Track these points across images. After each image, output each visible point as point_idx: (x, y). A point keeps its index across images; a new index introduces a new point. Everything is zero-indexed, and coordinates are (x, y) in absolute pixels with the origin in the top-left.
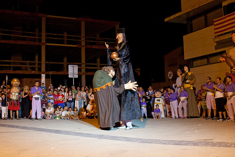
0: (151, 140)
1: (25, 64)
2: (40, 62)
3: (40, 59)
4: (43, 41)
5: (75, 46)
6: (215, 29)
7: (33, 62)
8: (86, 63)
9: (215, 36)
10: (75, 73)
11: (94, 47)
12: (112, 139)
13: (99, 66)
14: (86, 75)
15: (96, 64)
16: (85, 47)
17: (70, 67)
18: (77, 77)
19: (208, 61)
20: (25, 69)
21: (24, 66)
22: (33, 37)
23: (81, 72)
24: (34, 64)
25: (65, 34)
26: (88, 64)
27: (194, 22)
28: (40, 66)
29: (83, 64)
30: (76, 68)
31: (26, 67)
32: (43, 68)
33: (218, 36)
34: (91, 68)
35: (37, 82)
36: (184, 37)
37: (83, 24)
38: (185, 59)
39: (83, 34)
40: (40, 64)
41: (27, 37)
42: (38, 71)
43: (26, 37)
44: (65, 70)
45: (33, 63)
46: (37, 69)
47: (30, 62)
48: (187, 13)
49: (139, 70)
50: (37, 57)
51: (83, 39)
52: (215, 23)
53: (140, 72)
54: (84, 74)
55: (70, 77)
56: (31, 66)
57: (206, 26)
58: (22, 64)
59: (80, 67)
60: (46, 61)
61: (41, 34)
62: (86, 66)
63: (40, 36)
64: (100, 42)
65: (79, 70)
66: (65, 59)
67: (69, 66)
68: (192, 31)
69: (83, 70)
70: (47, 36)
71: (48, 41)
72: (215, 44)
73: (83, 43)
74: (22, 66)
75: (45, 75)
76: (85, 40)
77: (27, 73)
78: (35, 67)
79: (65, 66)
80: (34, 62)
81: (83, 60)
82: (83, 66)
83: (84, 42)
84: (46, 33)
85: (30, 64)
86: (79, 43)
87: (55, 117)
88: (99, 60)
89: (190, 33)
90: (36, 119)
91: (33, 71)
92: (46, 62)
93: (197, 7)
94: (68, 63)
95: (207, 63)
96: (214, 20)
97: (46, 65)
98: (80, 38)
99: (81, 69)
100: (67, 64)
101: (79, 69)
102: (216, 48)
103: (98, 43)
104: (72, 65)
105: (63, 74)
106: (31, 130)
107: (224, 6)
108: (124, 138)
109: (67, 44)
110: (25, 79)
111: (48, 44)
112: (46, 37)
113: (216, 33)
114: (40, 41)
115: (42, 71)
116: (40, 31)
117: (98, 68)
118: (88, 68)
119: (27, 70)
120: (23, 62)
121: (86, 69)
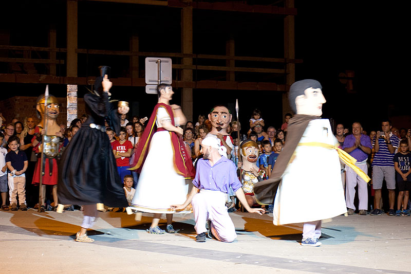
1: (21, 56)
2: (62, 50)
3: (62, 42)
5: (165, 3)
7: (42, 49)
8: (193, 52)
10: (164, 81)
12: (273, 266)
13: (232, 62)
14: (193, 89)
15: (224, 57)
16: (191, 8)
17: (151, 65)
20: (20, 69)
21: (18, 60)
23: (179, 79)
24: (45, 55)
26: (200, 56)
28: (62, 62)
29: (187, 55)
30: (167, 65)
31: (21, 65)
32: (72, 69)
34: (211, 68)
40: (63, 56)
42: (57, 75)
44: (135, 73)
45: (44, 51)
46: (53, 70)
47: (35, 48)
49: (350, 75)
50: (53, 36)
53: (353, 83)
55: (148, 91)
56: (37, 61)
58: (11, 54)
59: (178, 66)
60: (79, 47)
62: (195, 62)
66: (135, 43)
67: (147, 59)
69: (187, 75)
74: (11, 60)
75: (76, 86)
77: (24, 80)
78: (49, 64)
79: (135, 63)
80: (46, 49)
81: (187, 47)
82: (188, 61)
85: (34, 55)
88: (232, 46)
91: (44, 77)
92: (81, 51)
94: (144, 53)
97: (81, 57)
99: (180, 71)
100: (140, 56)
101: (174, 70)
104: (156, 59)
105: (130, 85)
110: (19, 98)
115: (68, 76)
117: (232, 68)
118: (200, 67)
119: (26, 73)
120: (15, 48)
121: (194, 71)
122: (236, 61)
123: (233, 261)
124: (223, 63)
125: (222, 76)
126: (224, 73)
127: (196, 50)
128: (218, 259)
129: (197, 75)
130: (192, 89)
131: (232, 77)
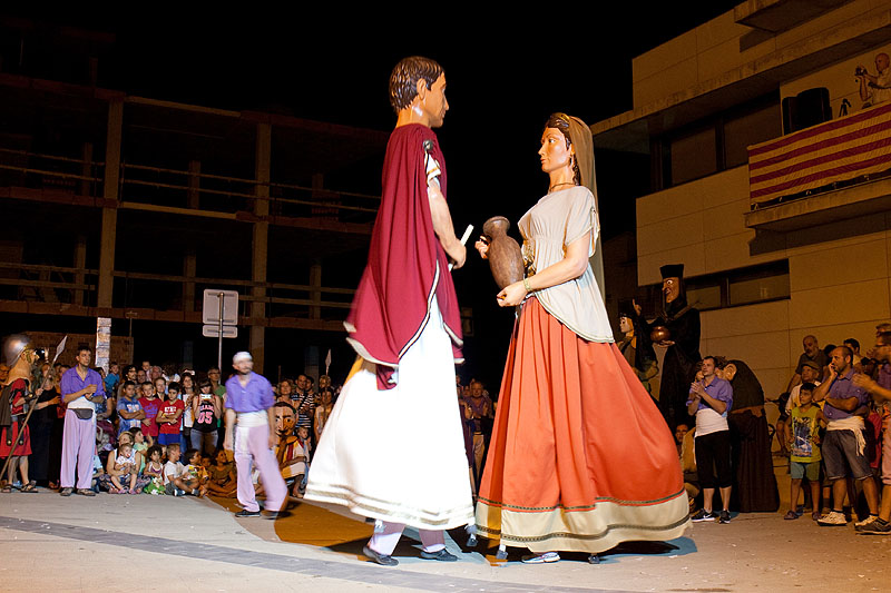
0: (505, 584)
1: (36, 277)
2: (93, 272)
3: (93, 260)
4: (111, 191)
5: (233, 216)
6: (753, 180)
7: (66, 270)
8: (267, 280)
9: (753, 207)
10: (228, 321)
11: (304, 223)
12: (363, 580)
13: (318, 295)
14: (266, 328)
15: (306, 288)
16: (267, 222)
17: (210, 297)
18: (235, 335)
19: (724, 294)
20: (34, 295)
21: (31, 283)
22: (70, 176)
23: (248, 314)
24: (70, 278)
25: (195, 171)
26: (276, 286)
27: (677, 148)
28: (93, 288)
29: (260, 284)
30: (233, 299)
31: (37, 290)
32: (105, 296)
33: (761, 205)
34: (290, 301)
35: (84, 352)
36: (639, 201)
37: (265, 134)
38: (639, 284)
39: (263, 173)
40: (93, 280)
41: (47, 177)
42: (85, 305)
43: (44, 172)
44: (189, 305)
45: (68, 273)
46: (79, 296)
47: (55, 268)
48: (651, 115)
50: (82, 251)
51: (263, 191)
52: (753, 160)
53: (470, 324)
54: (258, 323)
55: (206, 333)
56: (57, 285)
57: (721, 167)
58: (23, 275)
59: (245, 298)
60: (115, 269)
61: (103, 164)
62: (269, 293)
63: (100, 172)
64: (328, 205)
65: (244, 308)
66: (191, 265)
67: (206, 292)
68: (668, 184)
69: (258, 310)
70: (125, 173)
71: (127, 193)
72: (752, 234)
73: (262, 208)
74: (22, 282)
75: (109, 320)
76: (271, 196)
77: (40, 309)
78: (74, 290)
79: (190, 290)
80: (71, 270)
81: (260, 272)
82: (260, 292)
83: (266, 203)
84: (121, 161)
85: (55, 277)
86: (247, 206)
87: (147, 486)
88: (317, 273)
89: (660, 190)
90: (75, 491)
91: (66, 306)
92: (118, 274)
93: (690, 96)
94: (202, 280)
95: (718, 303)
96: (750, 148)
97: (118, 283)
98: (251, 188)
99: (249, 303)
100: (197, 284)
101: (241, 304)
102: (755, 249)
103: (319, 207)
104: (218, 291)
105: (181, 320)
106: (53, 534)
107: (785, 100)
108: (406, 576)
109: (201, 208)
111: (127, 205)
112: (120, 178)
113: (754, 194)
114: (98, 190)
115: (99, 306)
116: (100, 154)
117: (316, 303)
118: (276, 300)
119: (42, 300)
120: (28, 267)
121: (267, 304)
122: (323, 293)
123: (310, 573)
124: (306, 295)
125: (303, 312)
126: (307, 308)
127: (271, 277)
128: (292, 569)
129: (272, 310)
130: (263, 328)
131: (317, 312)
